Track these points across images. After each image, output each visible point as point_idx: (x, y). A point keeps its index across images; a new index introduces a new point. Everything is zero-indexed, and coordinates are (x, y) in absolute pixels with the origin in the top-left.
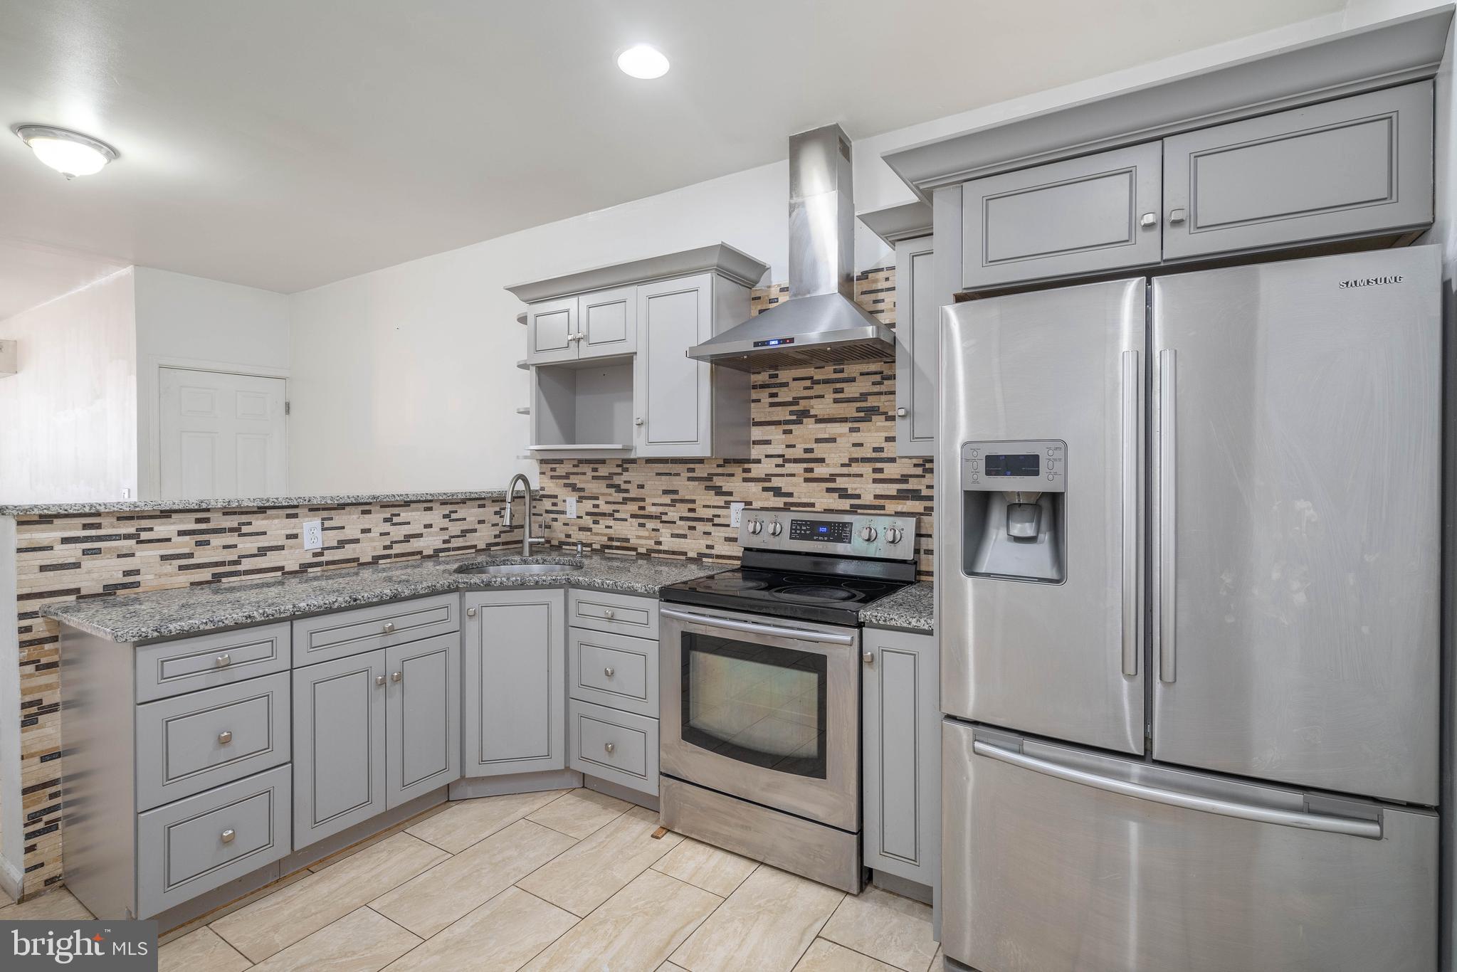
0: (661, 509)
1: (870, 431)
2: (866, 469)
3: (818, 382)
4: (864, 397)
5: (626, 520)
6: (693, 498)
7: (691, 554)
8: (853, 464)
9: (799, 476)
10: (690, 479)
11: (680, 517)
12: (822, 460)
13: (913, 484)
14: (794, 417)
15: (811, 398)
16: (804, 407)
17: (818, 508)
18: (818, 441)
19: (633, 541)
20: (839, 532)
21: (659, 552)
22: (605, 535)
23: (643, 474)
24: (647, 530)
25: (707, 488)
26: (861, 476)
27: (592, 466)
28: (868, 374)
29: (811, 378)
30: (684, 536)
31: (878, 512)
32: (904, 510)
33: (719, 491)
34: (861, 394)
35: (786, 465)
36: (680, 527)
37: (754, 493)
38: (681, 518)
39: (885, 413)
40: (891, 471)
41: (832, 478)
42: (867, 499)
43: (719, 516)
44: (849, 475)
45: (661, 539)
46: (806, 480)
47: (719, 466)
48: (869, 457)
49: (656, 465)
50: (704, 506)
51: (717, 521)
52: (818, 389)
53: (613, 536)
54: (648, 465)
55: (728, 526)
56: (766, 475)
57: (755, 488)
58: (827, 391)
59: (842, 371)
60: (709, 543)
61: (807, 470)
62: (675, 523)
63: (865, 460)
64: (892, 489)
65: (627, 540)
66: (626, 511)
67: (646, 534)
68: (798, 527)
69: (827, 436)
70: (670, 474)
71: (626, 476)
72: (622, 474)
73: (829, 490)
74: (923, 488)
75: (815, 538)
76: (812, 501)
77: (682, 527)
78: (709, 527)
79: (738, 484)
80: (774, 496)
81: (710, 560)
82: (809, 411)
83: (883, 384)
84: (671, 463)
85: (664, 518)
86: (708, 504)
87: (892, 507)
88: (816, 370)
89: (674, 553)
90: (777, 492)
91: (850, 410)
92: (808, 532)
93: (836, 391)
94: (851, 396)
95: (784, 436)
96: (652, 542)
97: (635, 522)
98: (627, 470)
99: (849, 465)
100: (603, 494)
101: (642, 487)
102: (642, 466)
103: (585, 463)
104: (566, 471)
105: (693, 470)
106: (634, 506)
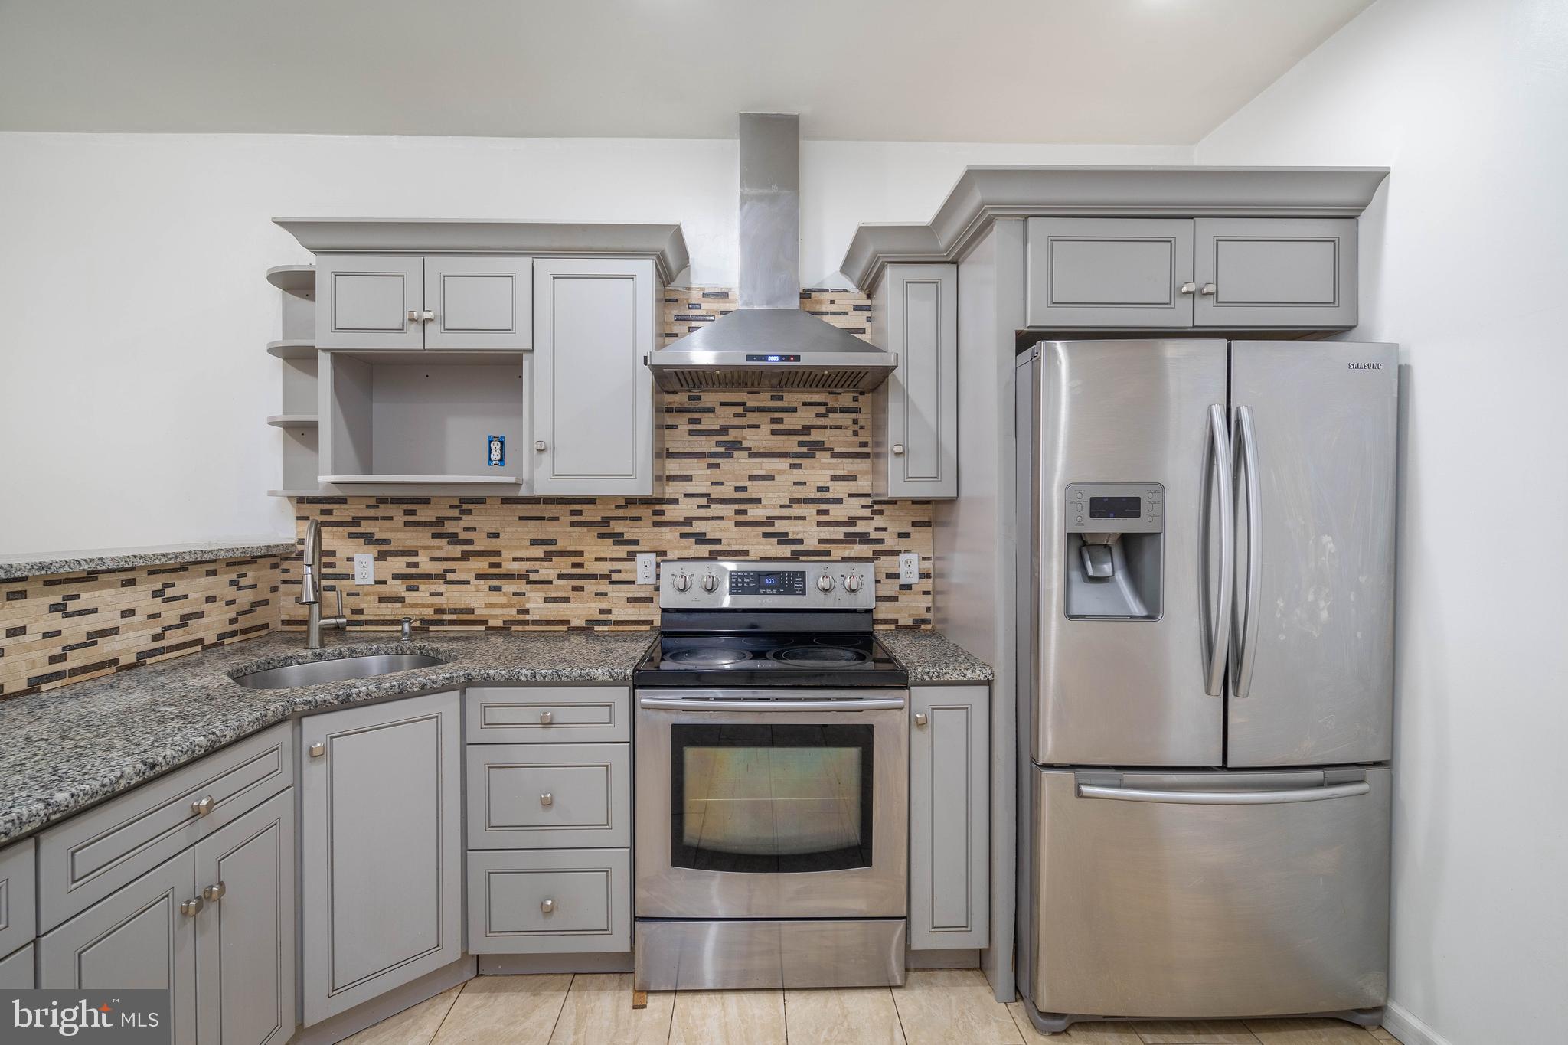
0: (527, 565)
1: (813, 468)
2: (810, 511)
3: (752, 410)
4: (806, 430)
5: (468, 583)
6: (579, 548)
7: (575, 623)
8: (794, 505)
9: (729, 518)
10: (573, 524)
11: (559, 575)
12: (758, 501)
13: (860, 527)
14: (722, 449)
15: (743, 427)
16: (735, 437)
17: (753, 555)
18: (752, 478)
19: (481, 612)
20: (792, 583)
21: (526, 623)
22: (432, 605)
23: (497, 518)
24: (505, 595)
25: (602, 536)
26: (804, 518)
27: (404, 506)
28: (811, 404)
29: (744, 404)
30: (567, 600)
31: (823, 558)
32: (852, 555)
33: (618, 539)
34: (804, 426)
35: (712, 506)
36: (557, 589)
37: (669, 541)
38: (561, 577)
39: (831, 449)
40: (837, 512)
41: (770, 521)
42: (811, 544)
43: (619, 571)
44: (790, 518)
45: (527, 606)
46: (738, 524)
47: (618, 507)
48: (813, 497)
49: (519, 506)
50: (597, 559)
51: (615, 577)
52: (752, 418)
53: (445, 606)
54: (505, 506)
55: (633, 582)
56: (685, 518)
57: (670, 535)
58: (764, 420)
59: (781, 399)
60: (604, 606)
61: (738, 512)
62: (550, 582)
63: (807, 501)
64: (838, 533)
65: (471, 611)
66: (469, 571)
67: (503, 600)
68: (740, 580)
69: (763, 473)
70: (542, 518)
71: (467, 521)
72: (460, 519)
73: (765, 535)
74: (871, 530)
75: (762, 591)
76: (746, 548)
77: (563, 588)
78: (603, 586)
79: (646, 530)
80: (696, 543)
81: (606, 628)
82: (740, 443)
83: (828, 416)
84: (544, 503)
85: (533, 577)
86: (603, 555)
87: (838, 552)
88: (750, 395)
89: (548, 623)
90: (701, 539)
91: (791, 444)
92: (752, 585)
93: (774, 421)
94: (792, 427)
95: (708, 471)
96: (514, 611)
97: (484, 584)
98: (469, 512)
99: (790, 506)
100: (426, 548)
101: (496, 535)
102: (496, 507)
103: (391, 503)
104: (353, 515)
105: (580, 513)
106: (482, 563)
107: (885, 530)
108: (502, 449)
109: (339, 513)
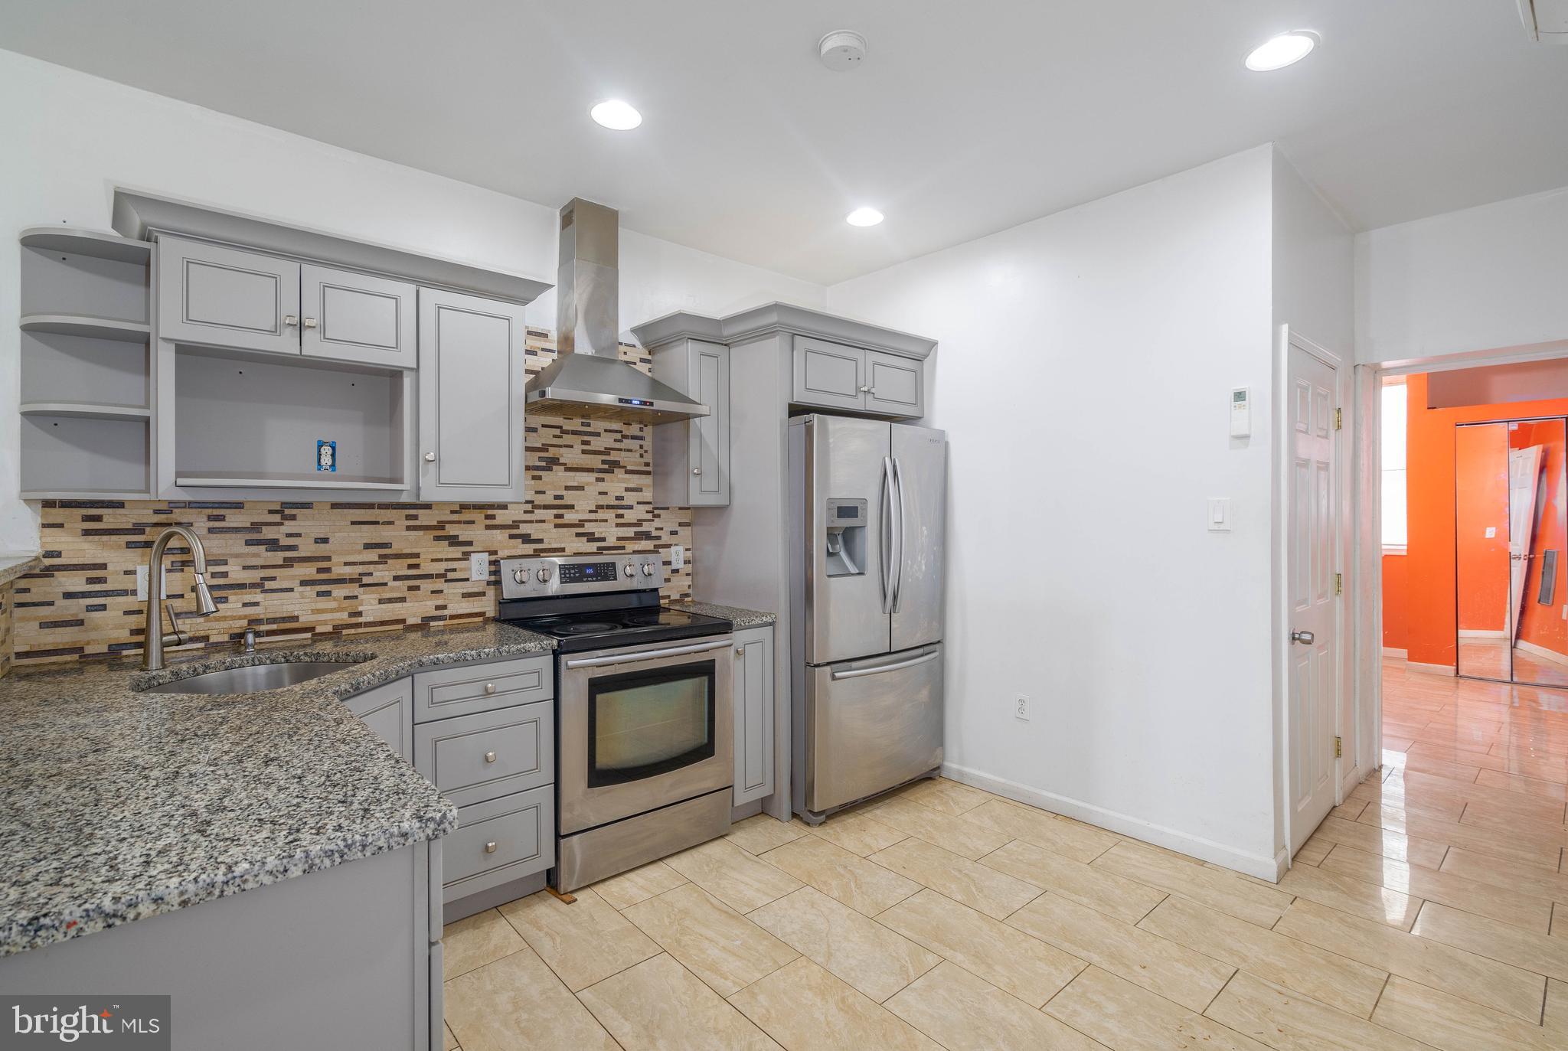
0: (360, 569)
1: (612, 481)
2: (610, 515)
3: (567, 432)
4: (607, 451)
5: (291, 590)
6: (415, 551)
7: (410, 621)
8: (599, 511)
9: (549, 521)
10: (409, 528)
11: (394, 577)
12: (572, 507)
13: (646, 527)
14: (544, 464)
15: (560, 446)
16: (553, 454)
17: (568, 551)
18: (567, 488)
19: (305, 619)
20: (605, 572)
21: (358, 625)
22: (245, 617)
23: (326, 523)
24: (335, 600)
25: (437, 538)
26: (606, 521)
27: (209, 511)
28: (610, 431)
29: (561, 427)
30: (403, 600)
31: (620, 551)
32: (639, 549)
33: (454, 541)
34: (606, 448)
35: (536, 511)
36: (393, 589)
37: (500, 542)
38: (396, 578)
39: (625, 467)
40: (630, 516)
41: (581, 524)
42: (611, 541)
43: (454, 570)
44: (596, 521)
45: (360, 609)
46: (557, 526)
47: (453, 512)
48: (612, 504)
49: (351, 511)
50: (433, 560)
51: (450, 575)
52: (567, 439)
53: (262, 617)
54: (334, 511)
55: (467, 580)
56: (513, 522)
57: (500, 536)
58: (575, 441)
59: (589, 425)
60: (440, 602)
61: (557, 516)
62: (385, 584)
63: (609, 507)
64: (630, 532)
65: (295, 619)
66: (293, 577)
67: (333, 605)
68: (567, 572)
69: (576, 484)
70: (377, 523)
71: (289, 527)
72: (282, 524)
73: (578, 535)
74: (652, 530)
75: (585, 579)
76: (563, 546)
77: (400, 588)
78: (439, 584)
79: (479, 532)
80: (523, 543)
81: (441, 623)
82: (558, 459)
83: (622, 441)
84: (378, 508)
85: (366, 580)
86: (439, 556)
87: (630, 546)
88: (565, 420)
89: (382, 623)
90: (526, 539)
91: (596, 461)
92: (577, 575)
93: (584, 443)
94: (597, 449)
95: (533, 482)
96: (345, 615)
97: (310, 591)
98: (293, 518)
99: (596, 512)
100: (237, 556)
101: (325, 541)
102: (325, 512)
103: (190, 508)
104: (135, 521)
105: (415, 517)
106: (308, 569)
107: (662, 529)
108: (333, 455)
109: (111, 519)
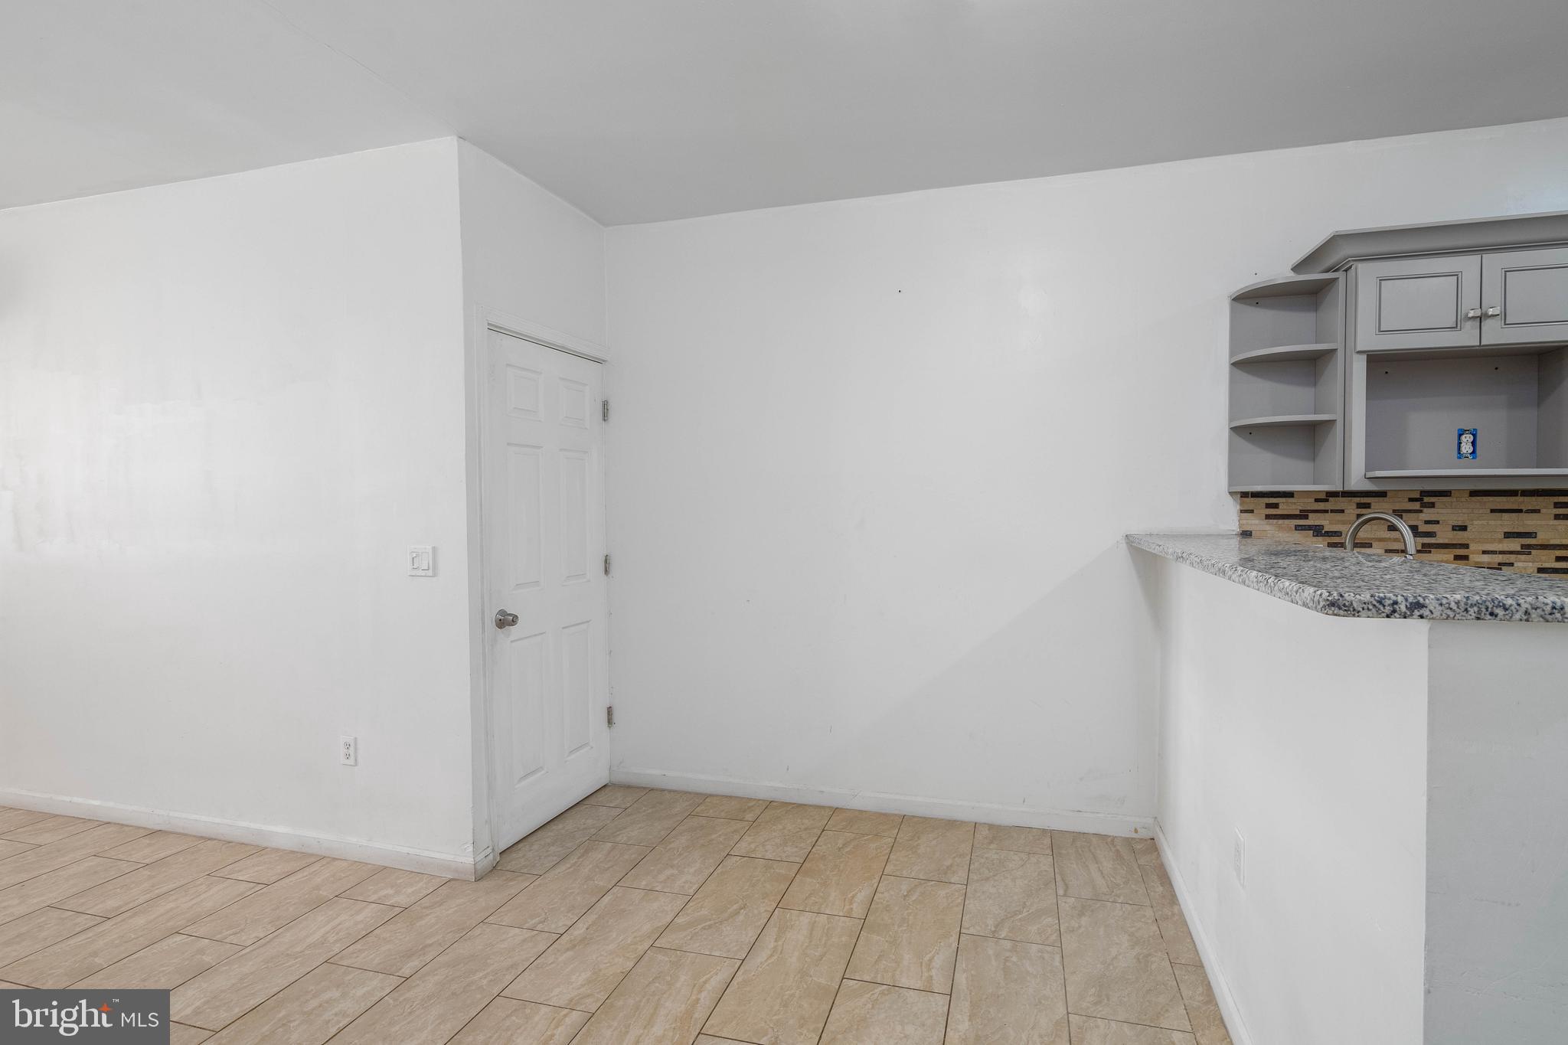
6: (1565, 541)
10: (1558, 517)
23: (1464, 511)
27: (1358, 500)
49: (1491, 498)
54: (1474, 498)
70: (1520, 511)
71: (1428, 514)
72: (1421, 511)
84: (1521, 495)
98: (1432, 505)
100: (1381, 540)
101: (1464, 528)
102: (1463, 499)
103: (1342, 497)
104: (1301, 508)
105: (1565, 505)
106: (1446, 556)
108: (1474, 443)
109: (1285, 506)
